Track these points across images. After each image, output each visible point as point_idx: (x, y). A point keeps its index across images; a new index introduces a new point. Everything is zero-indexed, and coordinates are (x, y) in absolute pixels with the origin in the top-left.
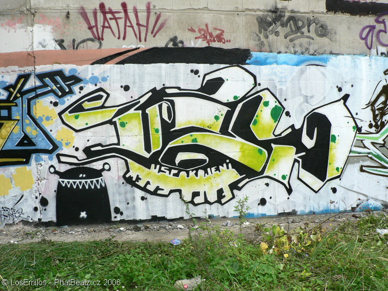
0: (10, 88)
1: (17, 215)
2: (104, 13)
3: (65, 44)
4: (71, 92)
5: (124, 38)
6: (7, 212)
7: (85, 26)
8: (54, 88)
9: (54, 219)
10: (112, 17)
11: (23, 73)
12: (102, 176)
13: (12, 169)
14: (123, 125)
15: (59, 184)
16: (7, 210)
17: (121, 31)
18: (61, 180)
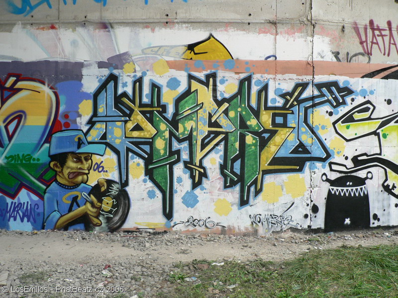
0: (286, 96)
1: (286, 222)
2: (373, 29)
3: (340, 56)
4: (344, 103)
5: (389, 55)
6: (275, 219)
7: (357, 41)
8: (330, 98)
9: (323, 226)
10: (379, 34)
11: (300, 81)
12: (365, 184)
13: (284, 176)
14: (385, 136)
15: (329, 191)
16: (275, 218)
17: (386, 47)
18: (331, 187)
